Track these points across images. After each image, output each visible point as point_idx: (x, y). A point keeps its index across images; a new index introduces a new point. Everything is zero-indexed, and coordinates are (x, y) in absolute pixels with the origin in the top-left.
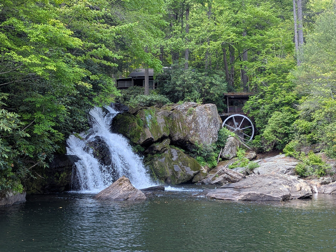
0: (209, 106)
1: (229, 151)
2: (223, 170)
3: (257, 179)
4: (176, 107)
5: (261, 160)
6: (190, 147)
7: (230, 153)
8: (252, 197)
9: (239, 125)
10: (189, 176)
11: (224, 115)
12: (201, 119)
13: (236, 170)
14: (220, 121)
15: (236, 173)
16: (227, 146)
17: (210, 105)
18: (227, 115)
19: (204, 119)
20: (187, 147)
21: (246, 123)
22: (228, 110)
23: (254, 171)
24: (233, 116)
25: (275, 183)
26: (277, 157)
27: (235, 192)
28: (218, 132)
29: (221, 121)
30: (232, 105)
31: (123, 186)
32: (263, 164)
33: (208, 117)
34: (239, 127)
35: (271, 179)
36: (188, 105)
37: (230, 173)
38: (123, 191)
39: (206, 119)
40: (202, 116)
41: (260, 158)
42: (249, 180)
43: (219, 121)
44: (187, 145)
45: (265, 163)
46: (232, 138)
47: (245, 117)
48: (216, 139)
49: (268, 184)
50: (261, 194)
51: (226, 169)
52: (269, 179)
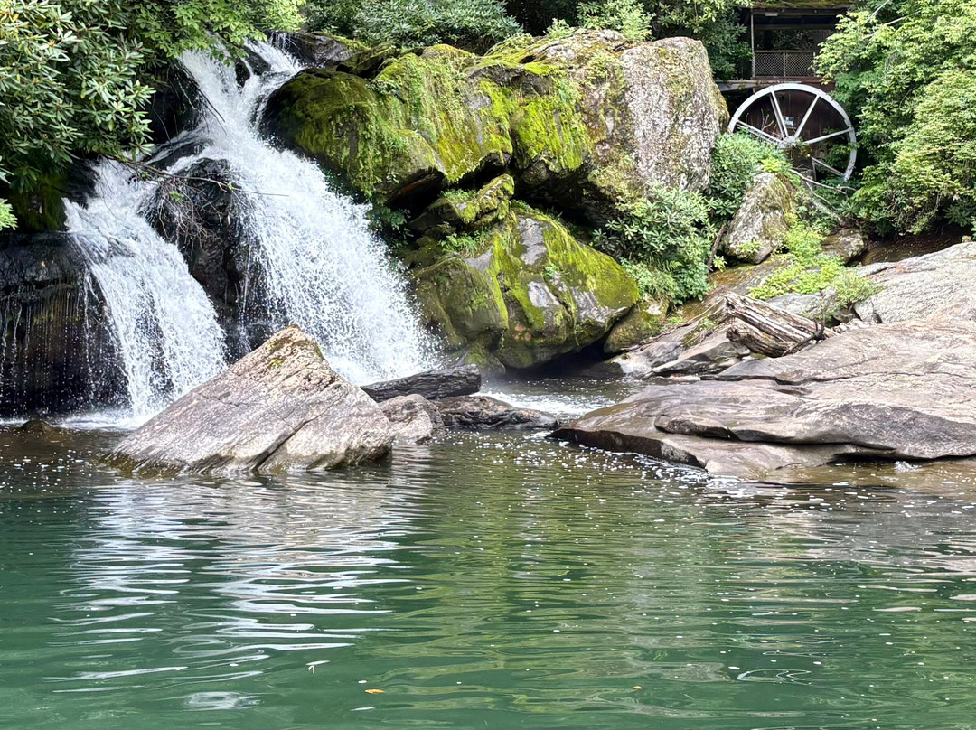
0: (674, 45)
1: (755, 227)
2: (728, 305)
3: (876, 341)
4: (541, 48)
5: (887, 264)
6: (597, 213)
7: (760, 235)
8: (857, 423)
9: (797, 126)
10: (592, 326)
11: (735, 85)
12: (642, 96)
13: (785, 305)
14: (718, 106)
15: (785, 316)
16: (749, 208)
17: (681, 42)
18: (747, 86)
19: (655, 98)
20: (584, 210)
21: (825, 116)
22: (754, 69)
23: (859, 310)
24: (772, 89)
25: (953, 359)
26: (952, 251)
27: (779, 399)
28: (713, 151)
29: (725, 111)
30: (768, 46)
31: (285, 371)
32: (897, 280)
33: (671, 90)
34: (798, 133)
35: (935, 343)
36: (589, 43)
37: (757, 318)
38: (285, 392)
39: (661, 97)
40: (646, 87)
41: (881, 260)
42: (840, 344)
43: (714, 106)
44: (584, 201)
45: (903, 277)
46: (767, 178)
47: (819, 93)
48: (700, 179)
49: (925, 364)
50: (895, 409)
51: (743, 301)
52: (928, 344)
